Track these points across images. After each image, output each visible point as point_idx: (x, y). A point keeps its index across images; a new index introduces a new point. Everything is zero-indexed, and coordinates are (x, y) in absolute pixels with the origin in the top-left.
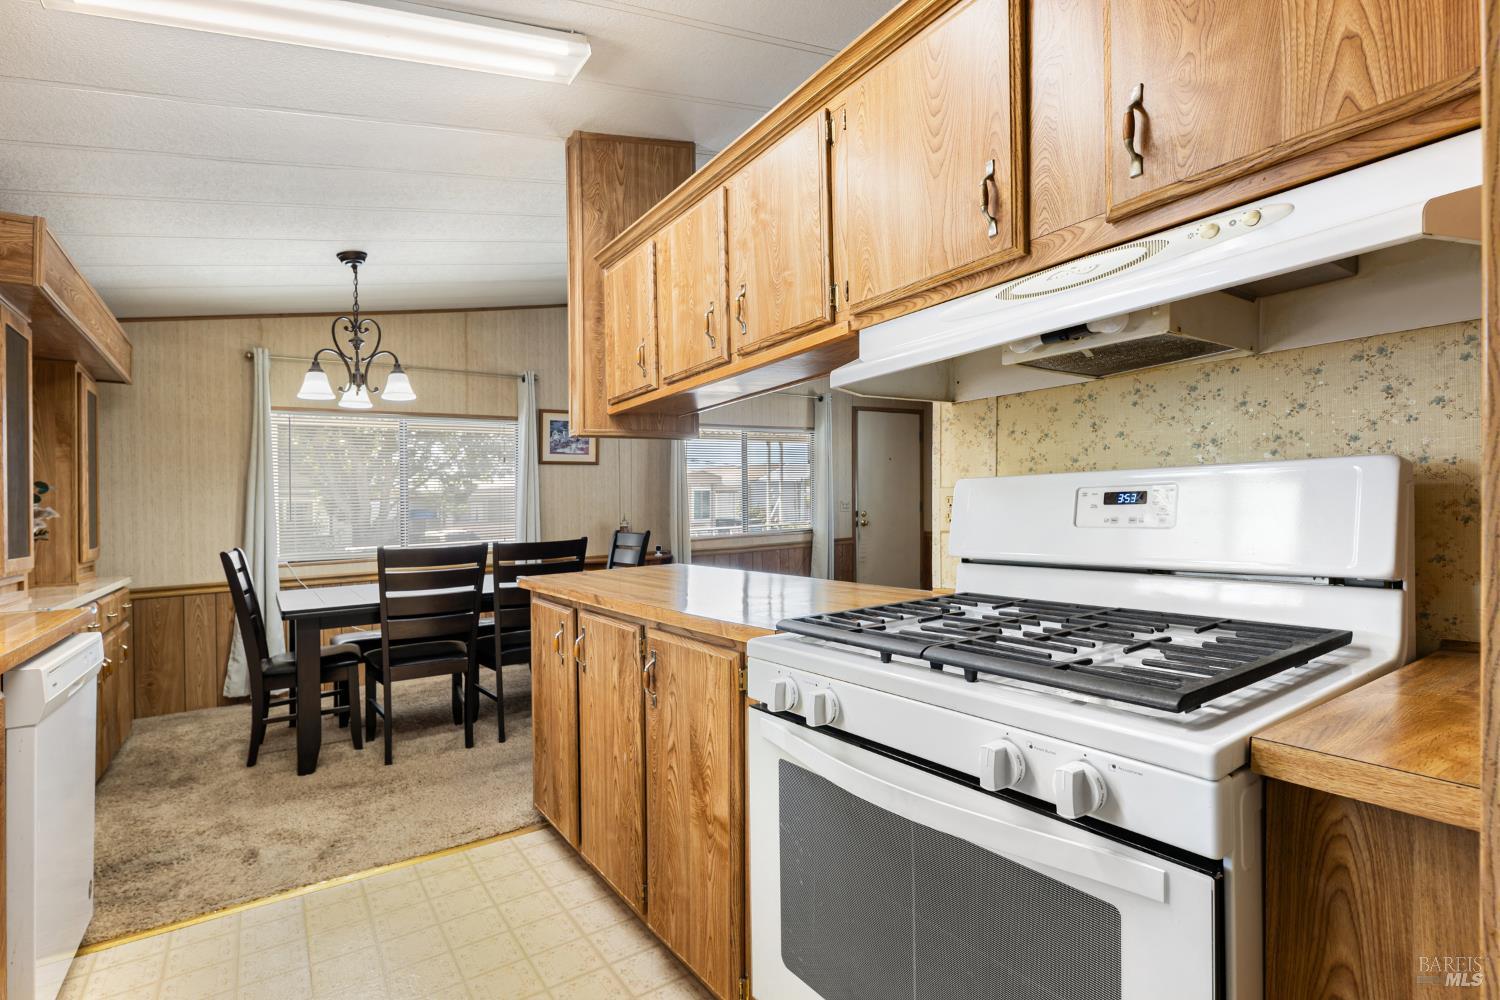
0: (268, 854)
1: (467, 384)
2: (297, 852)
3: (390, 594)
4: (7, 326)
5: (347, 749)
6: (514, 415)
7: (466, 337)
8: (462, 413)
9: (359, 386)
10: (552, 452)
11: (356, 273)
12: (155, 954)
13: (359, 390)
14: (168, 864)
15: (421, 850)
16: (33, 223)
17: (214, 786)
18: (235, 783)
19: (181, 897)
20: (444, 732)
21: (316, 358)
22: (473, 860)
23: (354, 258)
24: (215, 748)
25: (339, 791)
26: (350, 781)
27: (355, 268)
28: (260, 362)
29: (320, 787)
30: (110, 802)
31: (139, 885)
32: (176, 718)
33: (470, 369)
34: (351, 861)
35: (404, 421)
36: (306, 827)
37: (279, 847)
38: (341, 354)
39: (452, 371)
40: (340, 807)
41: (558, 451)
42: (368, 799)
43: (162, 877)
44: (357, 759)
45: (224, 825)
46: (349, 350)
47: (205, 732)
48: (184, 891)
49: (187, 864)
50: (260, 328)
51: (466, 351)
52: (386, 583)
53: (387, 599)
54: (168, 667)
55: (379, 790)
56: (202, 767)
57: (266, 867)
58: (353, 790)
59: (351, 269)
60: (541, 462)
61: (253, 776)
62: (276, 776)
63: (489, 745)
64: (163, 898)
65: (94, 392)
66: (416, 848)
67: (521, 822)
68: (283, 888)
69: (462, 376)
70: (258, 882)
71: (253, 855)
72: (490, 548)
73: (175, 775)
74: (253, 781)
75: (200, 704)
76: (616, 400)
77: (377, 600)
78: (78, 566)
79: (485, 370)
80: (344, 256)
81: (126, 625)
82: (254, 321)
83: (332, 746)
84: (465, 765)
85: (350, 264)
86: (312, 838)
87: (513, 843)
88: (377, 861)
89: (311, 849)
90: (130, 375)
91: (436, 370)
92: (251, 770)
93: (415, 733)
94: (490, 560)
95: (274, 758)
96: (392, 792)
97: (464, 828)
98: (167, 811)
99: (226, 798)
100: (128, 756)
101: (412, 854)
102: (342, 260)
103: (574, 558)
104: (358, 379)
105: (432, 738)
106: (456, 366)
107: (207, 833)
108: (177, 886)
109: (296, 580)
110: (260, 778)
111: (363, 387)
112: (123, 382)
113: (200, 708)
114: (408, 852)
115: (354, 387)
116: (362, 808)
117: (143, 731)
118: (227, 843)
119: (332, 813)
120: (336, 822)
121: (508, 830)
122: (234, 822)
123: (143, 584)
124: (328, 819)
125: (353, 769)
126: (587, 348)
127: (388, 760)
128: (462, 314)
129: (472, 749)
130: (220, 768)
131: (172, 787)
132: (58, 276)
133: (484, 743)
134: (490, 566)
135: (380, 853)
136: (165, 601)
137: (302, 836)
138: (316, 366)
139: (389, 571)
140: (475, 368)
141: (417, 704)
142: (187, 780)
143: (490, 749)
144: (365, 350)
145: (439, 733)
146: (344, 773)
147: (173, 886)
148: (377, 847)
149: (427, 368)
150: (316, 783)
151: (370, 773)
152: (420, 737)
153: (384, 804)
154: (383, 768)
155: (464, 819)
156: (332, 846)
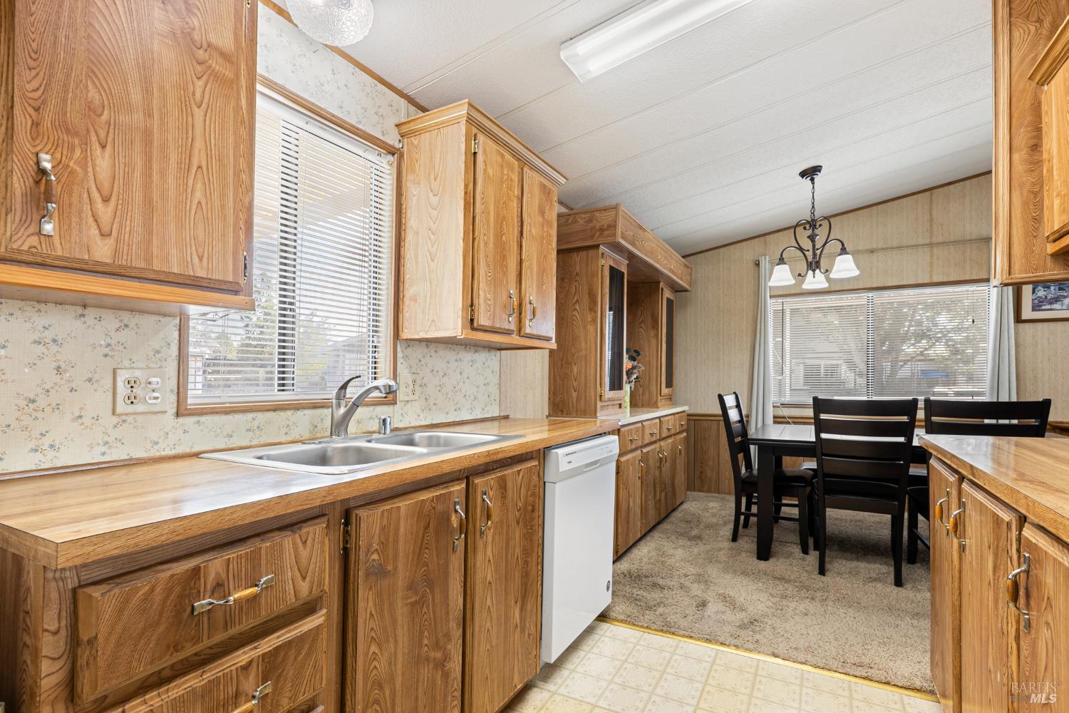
0: (712, 608)
1: (932, 256)
2: (729, 616)
3: (824, 436)
4: (610, 266)
5: (797, 550)
6: (985, 277)
7: (931, 214)
8: (926, 282)
9: (814, 271)
10: (1034, 309)
11: (813, 184)
12: (631, 642)
13: (814, 274)
14: (662, 588)
15: (814, 661)
16: (616, 207)
17: (708, 547)
18: (720, 550)
19: (657, 613)
20: (881, 564)
21: (781, 255)
22: (855, 695)
23: (810, 173)
24: (721, 522)
25: (777, 582)
26: (787, 577)
27: (812, 180)
28: (763, 266)
29: (765, 574)
30: (659, 537)
31: (645, 594)
32: (712, 497)
33: (935, 240)
34: (757, 641)
35: (870, 295)
36: (743, 600)
37: (721, 607)
38: (801, 249)
39: (915, 246)
40: (771, 594)
41: (1043, 307)
42: (793, 597)
43: (656, 595)
44: (800, 561)
45: (700, 575)
46: (807, 244)
47: (722, 510)
48: (660, 610)
49: (671, 592)
50: (765, 243)
51: (931, 226)
52: (820, 426)
53: (821, 439)
54: (711, 463)
55: (804, 591)
56: (708, 532)
57: (707, 617)
58: (786, 585)
59: (810, 182)
60: (1018, 319)
61: (731, 549)
62: (744, 554)
63: (919, 591)
64: (649, 608)
65: (672, 298)
66: (809, 657)
67: (918, 684)
68: (709, 637)
69: (927, 249)
70: (697, 625)
71: (703, 604)
72: (921, 405)
73: (695, 532)
74: (730, 552)
75: (727, 491)
76: (1056, 235)
77: (813, 439)
78: (659, 398)
79: (952, 239)
80: (803, 174)
81: (685, 434)
82: (762, 239)
83: (788, 544)
84: (885, 601)
85: (809, 178)
86: (742, 609)
87: (902, 701)
88: (776, 651)
89: (740, 616)
90: (690, 287)
91: (899, 248)
92: (733, 544)
93: (854, 556)
94: (921, 414)
95: (749, 541)
96: (813, 599)
97: (857, 660)
98: (680, 553)
99: (710, 558)
100: (680, 513)
101: (803, 660)
102: (803, 177)
103: (1032, 422)
104: (814, 265)
105: (867, 565)
106: (921, 241)
107: (689, 577)
108: (659, 604)
109: (784, 418)
110: (734, 552)
111: (817, 271)
112: (687, 291)
113: (727, 494)
114: (801, 657)
115: (810, 272)
116: (785, 602)
117: (694, 500)
118: (696, 589)
119: (763, 597)
120: (763, 605)
121: (900, 685)
122: (706, 576)
123: (700, 411)
124: (759, 600)
125: (794, 568)
126: (1015, 183)
127: (822, 571)
128: (927, 194)
129: (900, 589)
130: (717, 537)
131: (689, 540)
132: (632, 234)
133: (913, 587)
134: (920, 421)
135: (780, 645)
136: (709, 422)
137: (738, 605)
138: (782, 261)
139: (823, 416)
140: (940, 239)
141: (867, 532)
142: (698, 538)
143: (918, 595)
144: (820, 241)
145: (875, 563)
146: (786, 569)
147: (657, 603)
148: (780, 640)
149: (893, 248)
150: (764, 569)
151: (804, 576)
152: (858, 560)
153: (802, 607)
154: (816, 576)
155: (860, 652)
156: (752, 623)
